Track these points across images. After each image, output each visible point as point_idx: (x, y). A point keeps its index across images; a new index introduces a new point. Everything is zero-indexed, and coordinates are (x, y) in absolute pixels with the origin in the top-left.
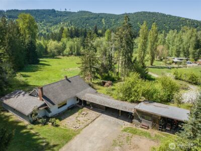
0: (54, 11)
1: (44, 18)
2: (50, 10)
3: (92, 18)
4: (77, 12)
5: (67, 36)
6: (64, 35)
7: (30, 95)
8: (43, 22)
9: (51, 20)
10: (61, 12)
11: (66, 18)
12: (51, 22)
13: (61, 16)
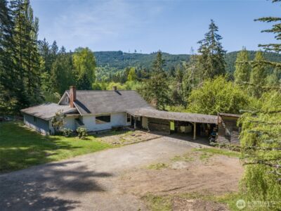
0: (120, 53)
1: (107, 62)
2: (115, 52)
3: (169, 61)
4: (149, 53)
5: (133, 79)
6: (130, 77)
7: (60, 104)
8: (106, 66)
9: (116, 64)
10: (129, 54)
11: (135, 61)
12: (116, 66)
13: (129, 59)
